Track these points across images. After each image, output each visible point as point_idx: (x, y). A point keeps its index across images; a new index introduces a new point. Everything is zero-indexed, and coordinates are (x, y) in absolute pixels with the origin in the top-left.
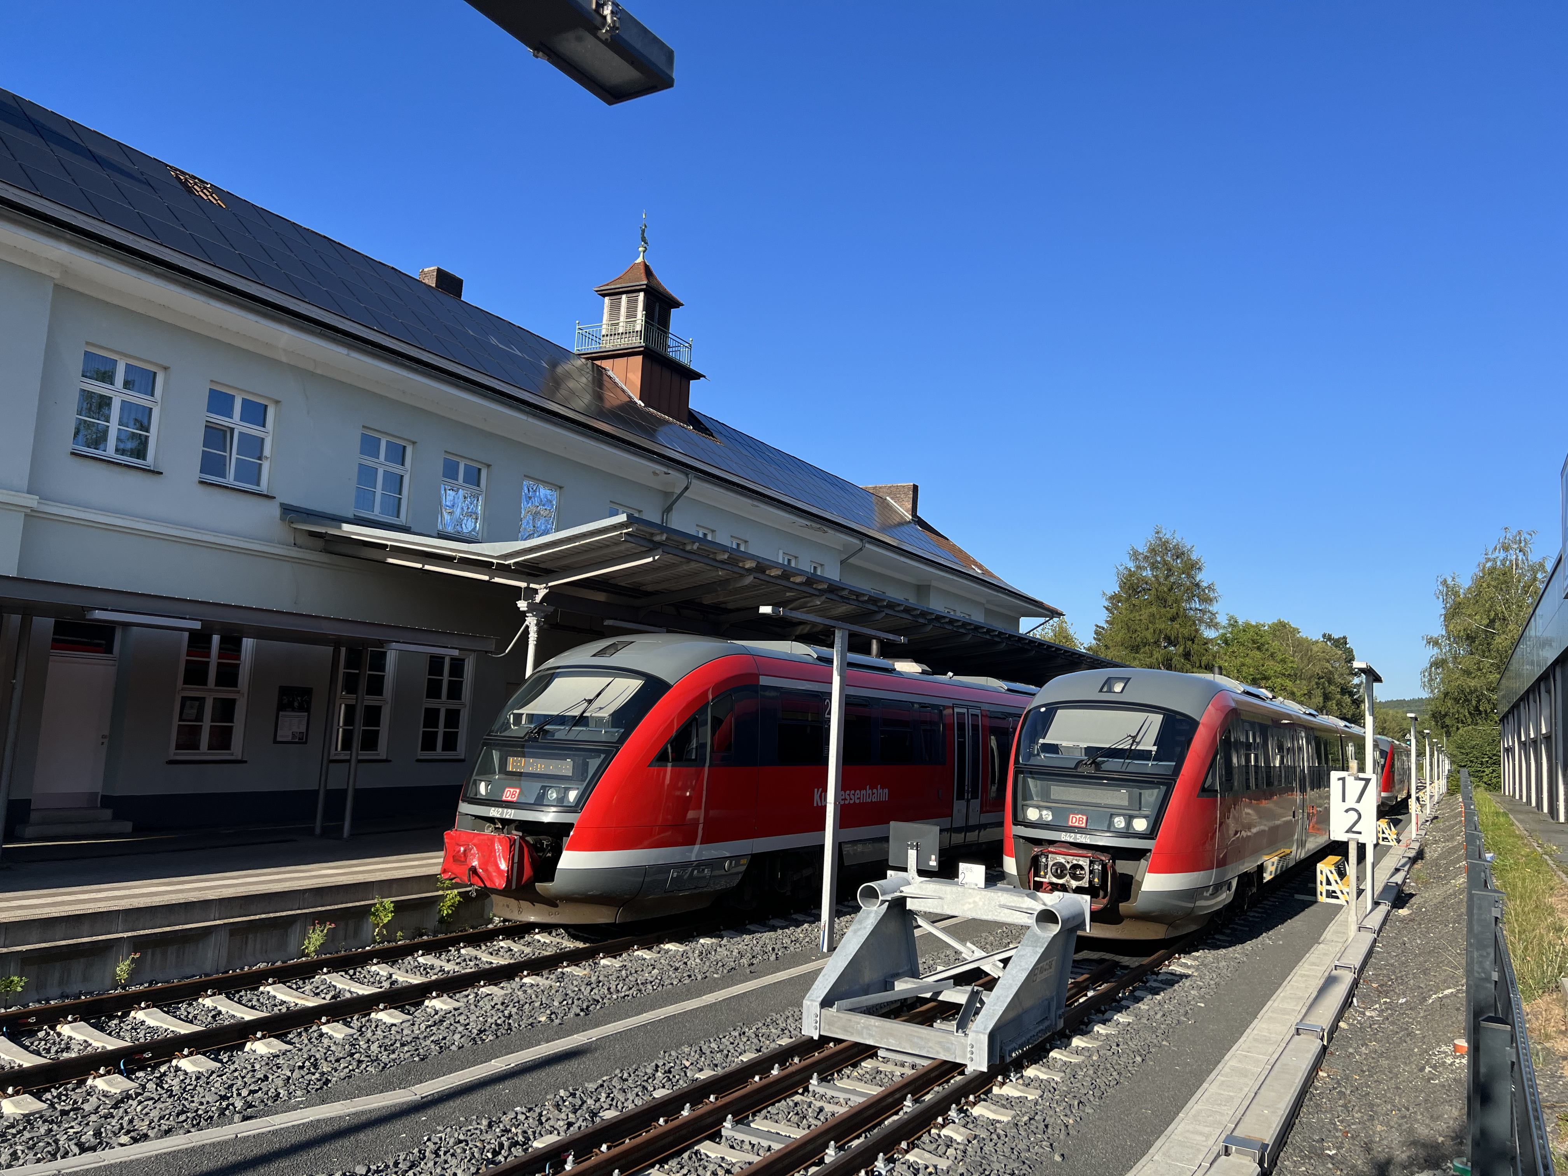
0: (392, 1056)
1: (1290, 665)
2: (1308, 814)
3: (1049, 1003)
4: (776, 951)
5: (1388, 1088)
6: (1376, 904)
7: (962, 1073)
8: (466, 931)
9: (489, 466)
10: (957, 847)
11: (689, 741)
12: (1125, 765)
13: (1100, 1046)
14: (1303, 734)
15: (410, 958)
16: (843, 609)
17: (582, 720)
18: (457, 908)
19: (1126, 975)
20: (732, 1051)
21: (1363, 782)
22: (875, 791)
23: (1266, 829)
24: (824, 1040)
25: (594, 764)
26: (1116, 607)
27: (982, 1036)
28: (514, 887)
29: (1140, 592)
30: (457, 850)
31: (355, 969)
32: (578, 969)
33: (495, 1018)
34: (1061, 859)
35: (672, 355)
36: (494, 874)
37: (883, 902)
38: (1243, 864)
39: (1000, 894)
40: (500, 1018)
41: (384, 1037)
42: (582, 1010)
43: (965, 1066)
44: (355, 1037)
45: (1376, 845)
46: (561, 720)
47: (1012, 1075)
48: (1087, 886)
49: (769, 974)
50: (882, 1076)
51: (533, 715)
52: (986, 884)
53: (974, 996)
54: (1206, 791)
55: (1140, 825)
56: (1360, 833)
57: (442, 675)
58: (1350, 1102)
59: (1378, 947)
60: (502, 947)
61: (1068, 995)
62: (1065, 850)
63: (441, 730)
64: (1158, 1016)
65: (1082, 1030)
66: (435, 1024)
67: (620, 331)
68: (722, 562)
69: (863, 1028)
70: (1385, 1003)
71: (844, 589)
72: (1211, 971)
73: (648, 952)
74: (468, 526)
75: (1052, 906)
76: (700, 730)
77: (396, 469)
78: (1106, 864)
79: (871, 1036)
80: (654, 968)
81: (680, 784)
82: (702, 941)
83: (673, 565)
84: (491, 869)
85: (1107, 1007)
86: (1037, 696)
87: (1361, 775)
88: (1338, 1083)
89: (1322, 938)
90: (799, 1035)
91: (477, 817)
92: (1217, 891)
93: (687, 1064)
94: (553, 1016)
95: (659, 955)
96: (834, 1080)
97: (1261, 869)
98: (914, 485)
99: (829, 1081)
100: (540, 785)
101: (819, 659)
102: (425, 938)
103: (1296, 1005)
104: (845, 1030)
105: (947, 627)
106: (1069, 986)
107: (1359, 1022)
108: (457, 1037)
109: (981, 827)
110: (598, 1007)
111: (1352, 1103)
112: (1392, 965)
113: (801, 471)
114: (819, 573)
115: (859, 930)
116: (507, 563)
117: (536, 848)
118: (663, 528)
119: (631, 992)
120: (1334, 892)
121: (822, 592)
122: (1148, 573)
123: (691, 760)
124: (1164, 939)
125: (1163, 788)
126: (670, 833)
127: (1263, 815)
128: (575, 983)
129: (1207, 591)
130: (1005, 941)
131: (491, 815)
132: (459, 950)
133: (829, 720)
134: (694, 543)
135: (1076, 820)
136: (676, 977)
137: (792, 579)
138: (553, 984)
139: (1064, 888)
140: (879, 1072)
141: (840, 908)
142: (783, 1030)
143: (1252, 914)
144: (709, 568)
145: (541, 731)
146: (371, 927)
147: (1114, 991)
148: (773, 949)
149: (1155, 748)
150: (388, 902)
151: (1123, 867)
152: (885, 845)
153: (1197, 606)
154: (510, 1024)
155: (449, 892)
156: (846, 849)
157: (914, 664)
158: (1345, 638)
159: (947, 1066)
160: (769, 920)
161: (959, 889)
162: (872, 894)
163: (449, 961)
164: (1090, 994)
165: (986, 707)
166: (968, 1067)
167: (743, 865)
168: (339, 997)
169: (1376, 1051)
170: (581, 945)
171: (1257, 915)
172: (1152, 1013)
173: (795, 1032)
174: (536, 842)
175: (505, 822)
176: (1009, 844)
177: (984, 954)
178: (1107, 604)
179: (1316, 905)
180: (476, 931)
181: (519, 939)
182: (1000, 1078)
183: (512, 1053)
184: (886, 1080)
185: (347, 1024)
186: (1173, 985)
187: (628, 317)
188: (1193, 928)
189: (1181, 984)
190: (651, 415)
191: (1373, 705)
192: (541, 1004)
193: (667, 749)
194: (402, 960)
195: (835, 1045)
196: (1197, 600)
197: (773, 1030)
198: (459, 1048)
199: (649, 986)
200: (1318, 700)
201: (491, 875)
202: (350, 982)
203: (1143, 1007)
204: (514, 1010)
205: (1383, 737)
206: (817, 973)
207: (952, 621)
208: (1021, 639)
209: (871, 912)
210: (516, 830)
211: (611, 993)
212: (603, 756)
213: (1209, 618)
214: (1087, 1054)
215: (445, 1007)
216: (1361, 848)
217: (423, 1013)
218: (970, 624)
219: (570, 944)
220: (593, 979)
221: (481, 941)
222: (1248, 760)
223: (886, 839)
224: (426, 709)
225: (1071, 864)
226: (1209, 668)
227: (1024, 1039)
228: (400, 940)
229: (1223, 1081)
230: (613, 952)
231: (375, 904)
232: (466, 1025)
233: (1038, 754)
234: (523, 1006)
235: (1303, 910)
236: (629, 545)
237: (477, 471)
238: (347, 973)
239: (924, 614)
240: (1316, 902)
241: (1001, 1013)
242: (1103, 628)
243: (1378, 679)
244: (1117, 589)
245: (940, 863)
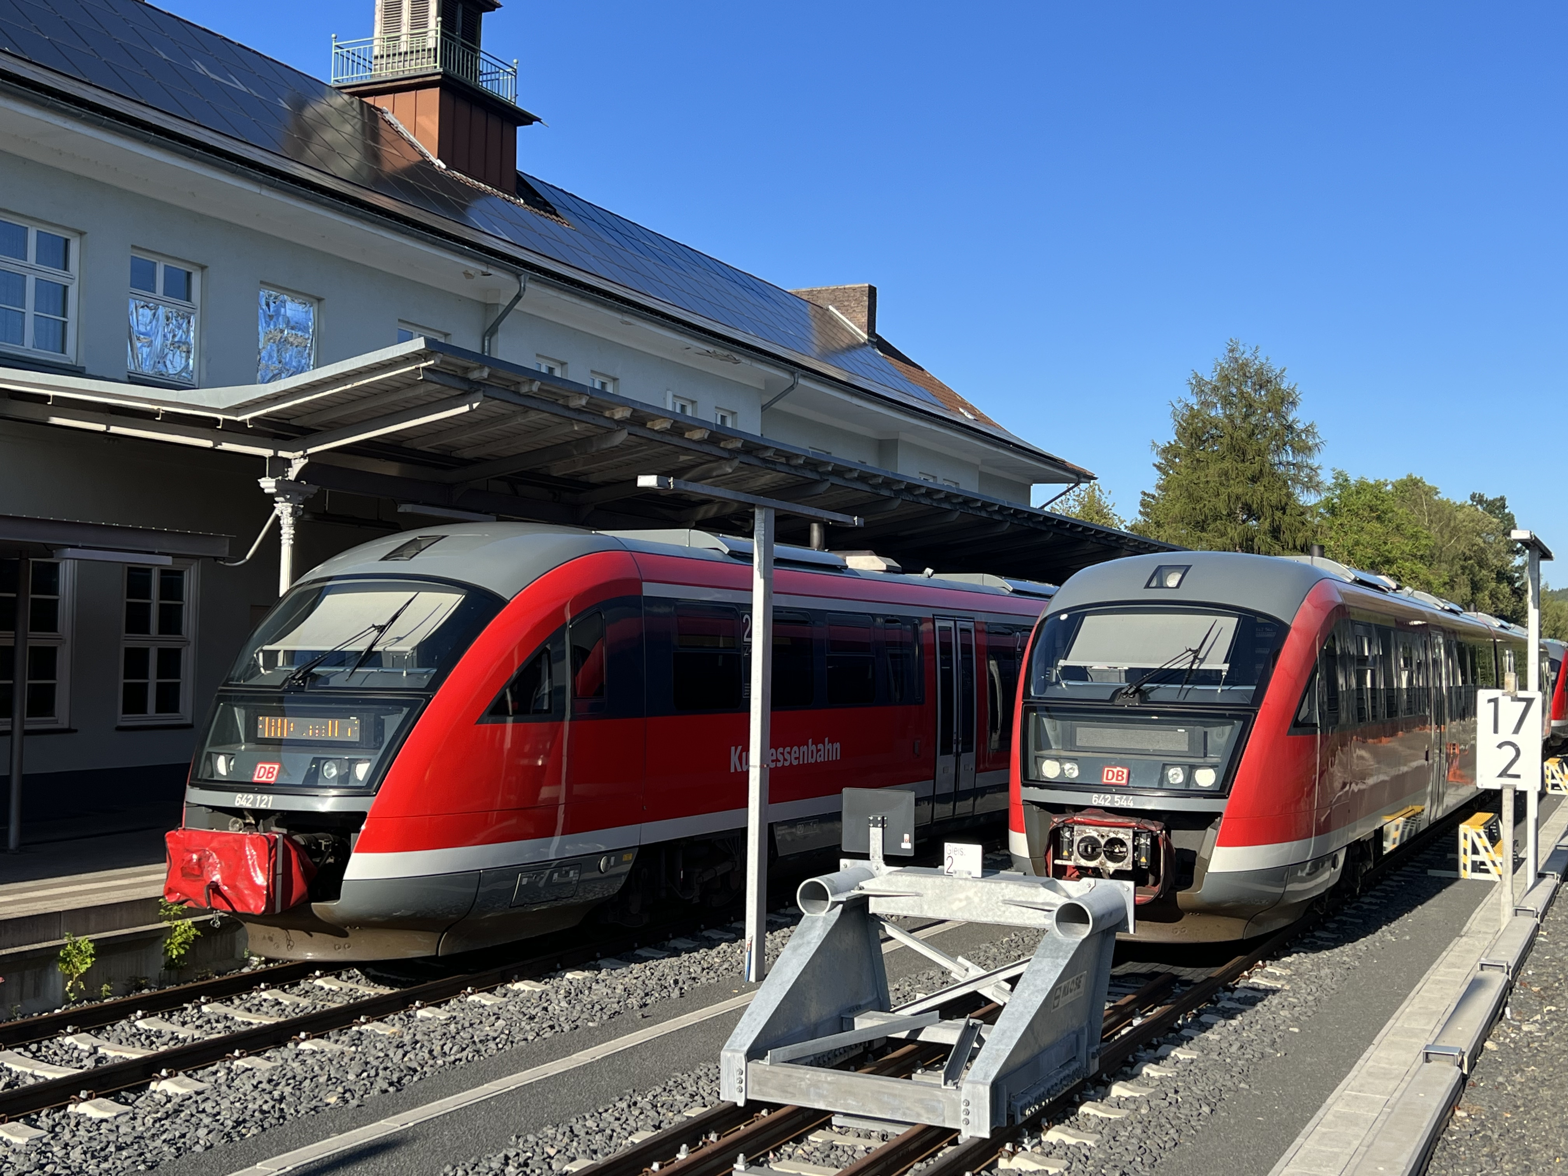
0: (105, 1166)
1: (1424, 542)
2: (1448, 755)
3: (1077, 1036)
4: (680, 984)
5: (1551, 1128)
6: (1540, 876)
7: (954, 1142)
8: (208, 978)
9: (203, 268)
10: (942, 823)
11: (538, 683)
12: (1183, 693)
13: (1151, 1095)
14: (1441, 640)
15: (123, 1022)
16: (767, 479)
17: (370, 658)
18: (193, 946)
19: (1188, 992)
20: (618, 1130)
21: (1524, 704)
22: (820, 746)
23: (1386, 778)
24: (753, 1106)
25: (393, 722)
26: (1171, 464)
27: (981, 1087)
28: (278, 909)
29: (1207, 440)
30: (187, 858)
31: (39, 1043)
32: (383, 1025)
33: (259, 1102)
34: (1092, 832)
35: (486, 85)
36: (246, 892)
37: (835, 904)
38: (1354, 830)
39: (1003, 885)
40: (266, 1102)
41: (90, 1138)
42: (391, 1084)
43: (958, 1131)
44: (45, 1140)
45: (1542, 795)
46: (338, 658)
47: (1026, 1141)
48: (1130, 868)
49: (669, 1018)
50: (839, 1152)
51: (294, 652)
52: (983, 872)
53: (970, 1032)
54: (1300, 725)
55: (1206, 778)
56: (1518, 776)
57: (148, 597)
58: (1498, 1149)
59: (1542, 936)
60: (265, 1000)
61: (1104, 1025)
62: (1098, 819)
63: (152, 681)
64: (1234, 1049)
65: (1126, 1074)
66: (168, 1116)
67: (403, 49)
68: (578, 410)
69: (810, 1085)
70: (1550, 1012)
71: (767, 448)
72: (1308, 982)
73: (488, 996)
74: (175, 364)
75: (1079, 899)
76: (554, 666)
77: (56, 276)
78: (1157, 836)
79: (821, 1096)
80: (498, 1018)
81: (527, 748)
82: (569, 976)
83: (502, 418)
84: (241, 884)
85: (1161, 1039)
86: (1055, 599)
87: (1521, 694)
88: (1483, 1125)
89: (1465, 929)
90: (717, 1102)
91: (215, 809)
92: (1317, 869)
93: (552, 1152)
94: (347, 1095)
95: (506, 999)
96: (768, 1162)
97: (1380, 834)
98: (870, 287)
99: (761, 1165)
100: (311, 757)
101: (732, 554)
102: (146, 991)
103: (1428, 1023)
104: (784, 1091)
105: (924, 501)
106: (1106, 1013)
107: (1513, 1040)
108: (202, 1132)
109: (977, 792)
110: (415, 1079)
111: (1502, 1151)
112: (1560, 960)
113: (696, 268)
114: (729, 424)
115: (800, 946)
116: (239, 419)
117: (310, 851)
118: (484, 359)
119: (465, 1053)
120: (1483, 863)
121: (734, 453)
122: (1218, 412)
123: (540, 711)
124: (1242, 940)
125: (1239, 724)
126: (513, 821)
127: (1385, 758)
128: (378, 1045)
129: (1304, 437)
130: (1014, 954)
131: (237, 805)
132: (199, 1008)
133: (749, 646)
134: (532, 381)
135: (1113, 775)
136: (532, 1030)
137: (687, 435)
138: (346, 1049)
139: (1096, 873)
140: (835, 1148)
141: (773, 917)
142: (692, 1096)
143: (1367, 900)
144: (557, 420)
145: (308, 675)
146: (59, 980)
147: (1172, 1016)
148: (676, 982)
149: (1226, 667)
150: (85, 942)
151: (1181, 839)
152: (837, 825)
153: (1291, 459)
154: (282, 1110)
155: (179, 922)
156: (780, 833)
157: (875, 558)
158: (1502, 499)
159: (933, 1134)
160: (669, 940)
161: (945, 880)
162: (818, 894)
163: (184, 1024)
164: (1137, 1022)
165: (981, 618)
166: (963, 1132)
167: (627, 862)
168: (17, 1084)
169: (1535, 1079)
170: (385, 991)
171: (1374, 900)
172: (1224, 1045)
173: (711, 1098)
174: (309, 842)
175: (260, 814)
176: (1017, 814)
177: (983, 972)
178: (1158, 460)
179: (1457, 884)
180: (225, 977)
181: (292, 986)
182: (1008, 1146)
183: (288, 1151)
184: (845, 1157)
185: (32, 1123)
186: (1254, 1004)
187: (413, 26)
188: (1283, 922)
189: (1266, 1002)
190: (458, 182)
191: (1538, 593)
192: (329, 1079)
193: (505, 695)
194: (112, 1026)
195: (769, 1113)
196: (1289, 449)
197: (678, 1097)
198: (207, 1148)
199: (492, 1045)
200: (1465, 591)
201: (242, 893)
202: (33, 1061)
203: (1211, 1037)
204: (288, 1090)
205: (1555, 641)
206: (739, 1012)
207: (930, 493)
208: (1033, 516)
209: (817, 919)
210: (277, 826)
211: (434, 1058)
212: (406, 710)
213: (1308, 476)
214: (1133, 1106)
215: (181, 1091)
216: (1520, 798)
217: (148, 1102)
218: (957, 496)
219: (368, 991)
220: (407, 1039)
221: (234, 993)
222: (1361, 680)
223: (837, 817)
224: (128, 651)
225: (1106, 839)
226: (1305, 549)
227: (1042, 1089)
228: (107, 997)
229: (1325, 1134)
230: (436, 999)
231: (64, 946)
232: (215, 1115)
233: (1058, 683)
234: (301, 1083)
235: (1439, 891)
236: (432, 387)
237: (184, 276)
238: (26, 1049)
239: (888, 483)
240: (1457, 879)
241: (1007, 1054)
242: (1153, 497)
243: (1546, 555)
244: (1173, 438)
245: (917, 847)
